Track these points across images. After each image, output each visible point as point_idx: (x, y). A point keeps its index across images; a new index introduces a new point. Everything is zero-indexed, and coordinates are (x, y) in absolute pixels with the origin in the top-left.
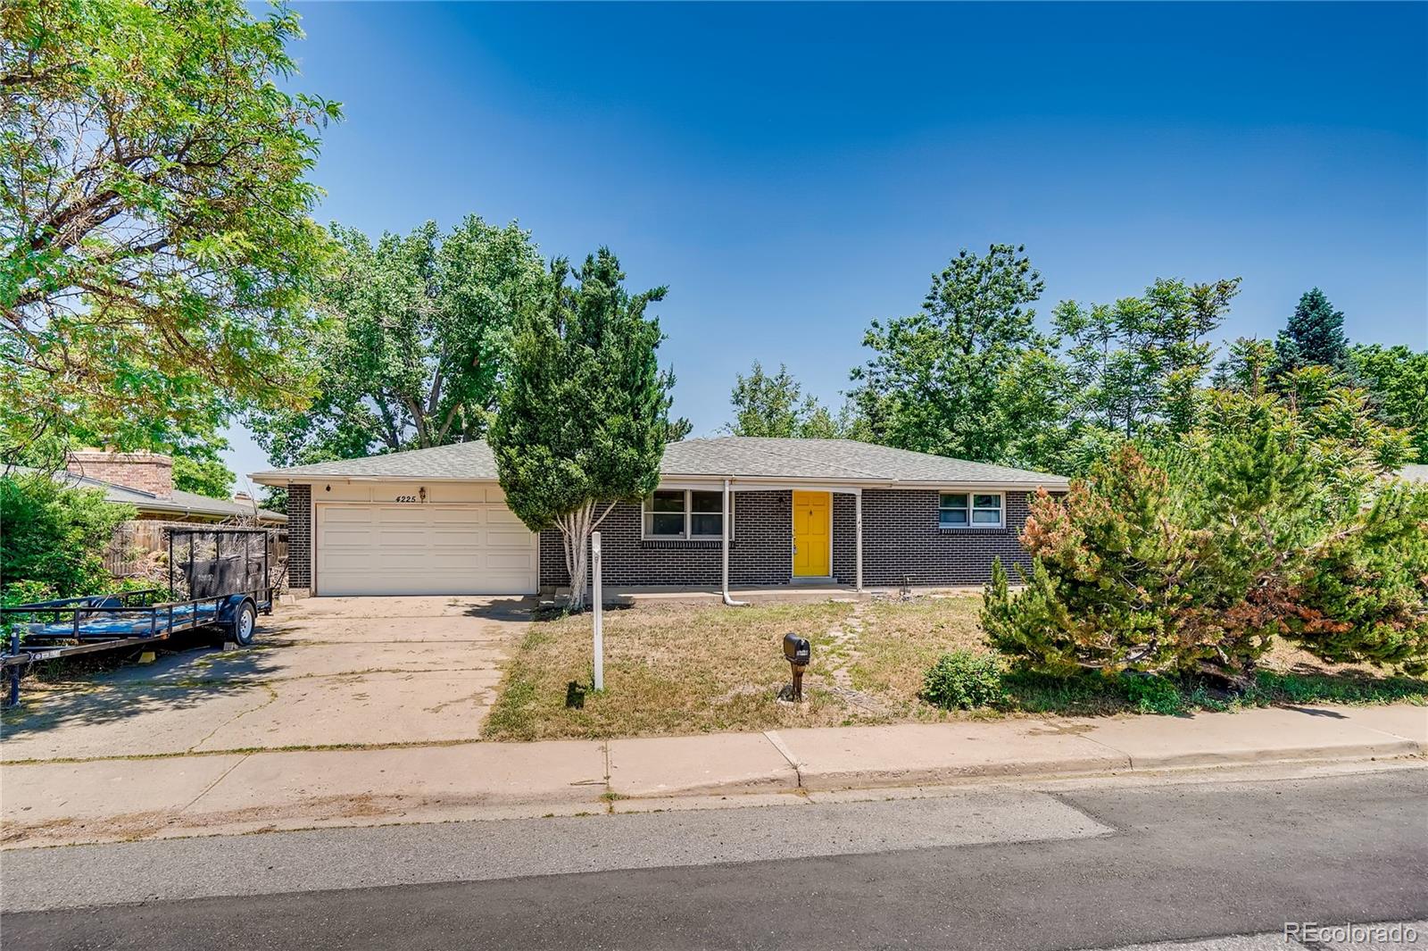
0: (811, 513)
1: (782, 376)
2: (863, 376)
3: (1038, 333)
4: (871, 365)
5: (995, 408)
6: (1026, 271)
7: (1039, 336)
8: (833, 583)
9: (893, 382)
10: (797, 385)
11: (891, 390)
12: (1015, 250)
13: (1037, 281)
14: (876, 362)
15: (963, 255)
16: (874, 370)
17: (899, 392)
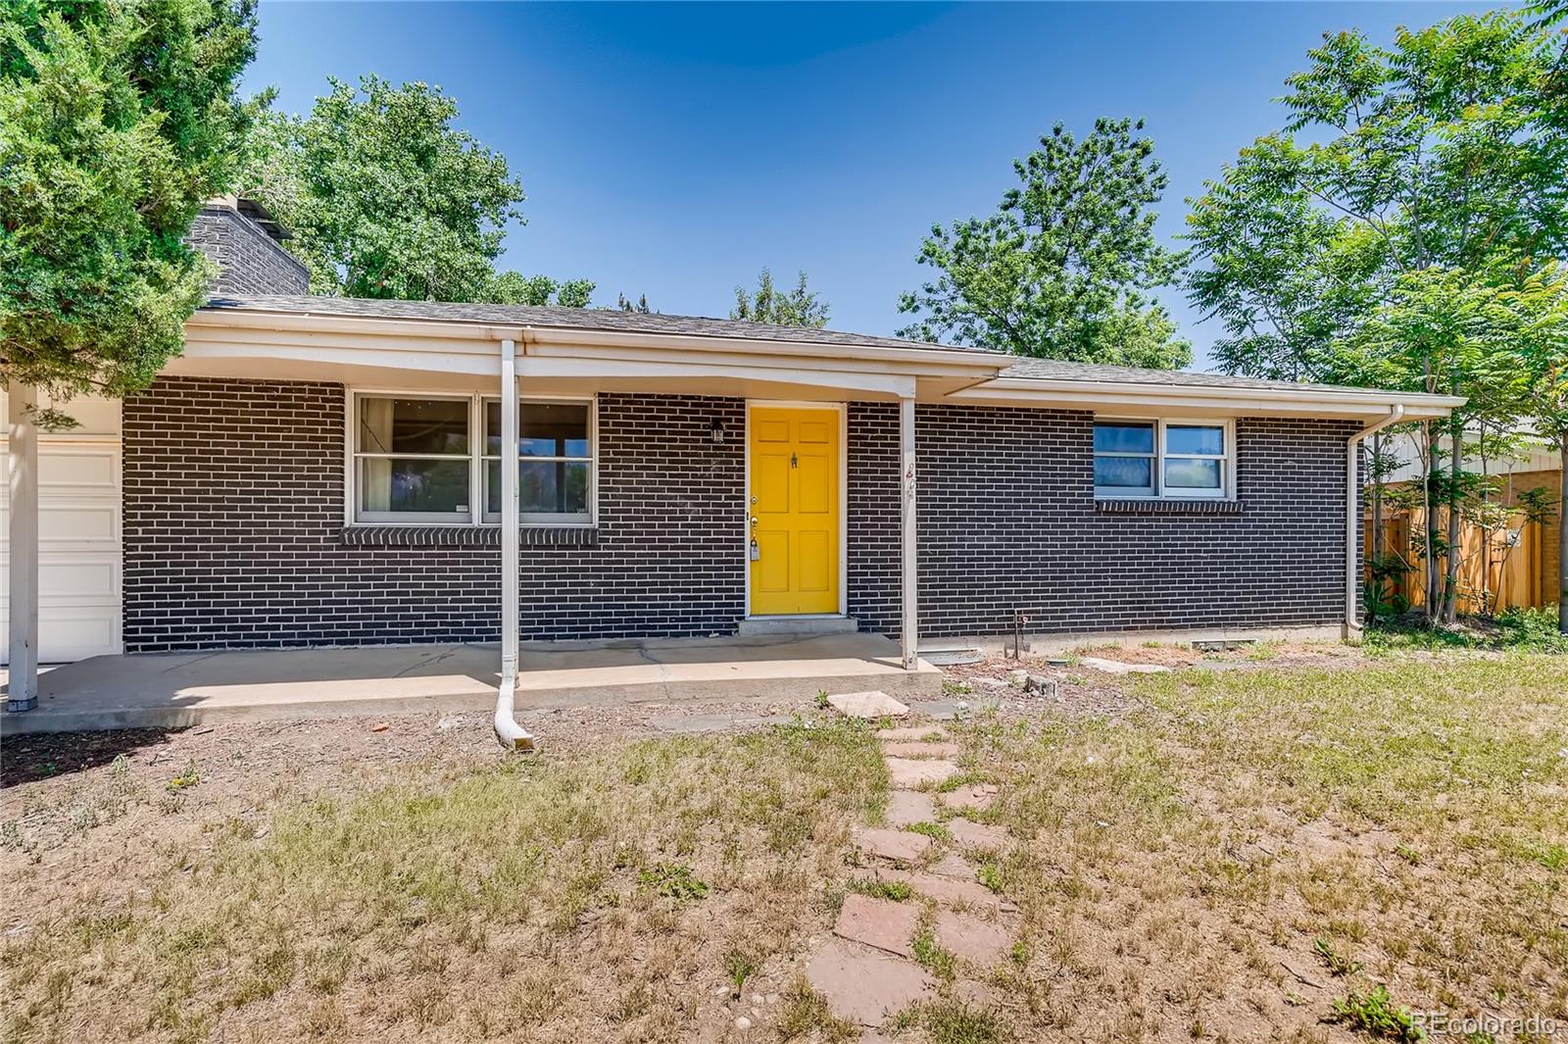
0: (794, 460)
1: (801, 292)
2: (917, 307)
3: (1157, 246)
4: (929, 290)
5: (1104, 345)
6: (1148, 153)
7: (1159, 250)
8: (849, 632)
9: (959, 315)
10: (824, 309)
11: (958, 325)
12: (1132, 125)
13: (1158, 175)
14: (936, 286)
15: (1057, 132)
16: (933, 296)
17: (968, 329)
